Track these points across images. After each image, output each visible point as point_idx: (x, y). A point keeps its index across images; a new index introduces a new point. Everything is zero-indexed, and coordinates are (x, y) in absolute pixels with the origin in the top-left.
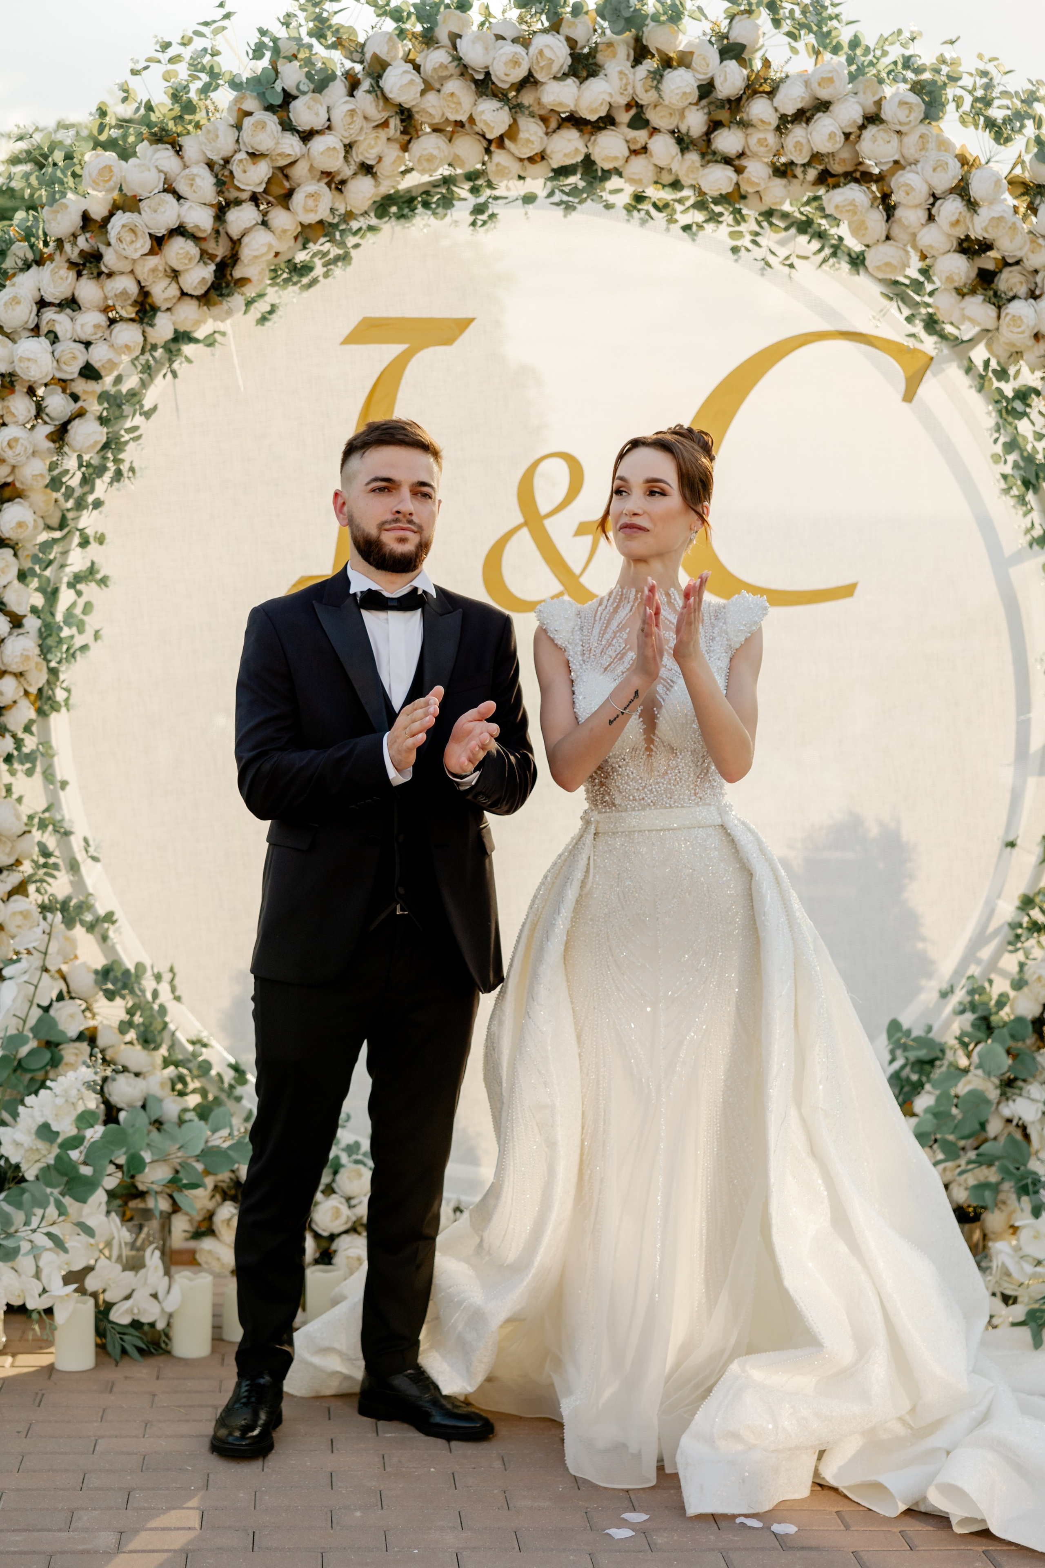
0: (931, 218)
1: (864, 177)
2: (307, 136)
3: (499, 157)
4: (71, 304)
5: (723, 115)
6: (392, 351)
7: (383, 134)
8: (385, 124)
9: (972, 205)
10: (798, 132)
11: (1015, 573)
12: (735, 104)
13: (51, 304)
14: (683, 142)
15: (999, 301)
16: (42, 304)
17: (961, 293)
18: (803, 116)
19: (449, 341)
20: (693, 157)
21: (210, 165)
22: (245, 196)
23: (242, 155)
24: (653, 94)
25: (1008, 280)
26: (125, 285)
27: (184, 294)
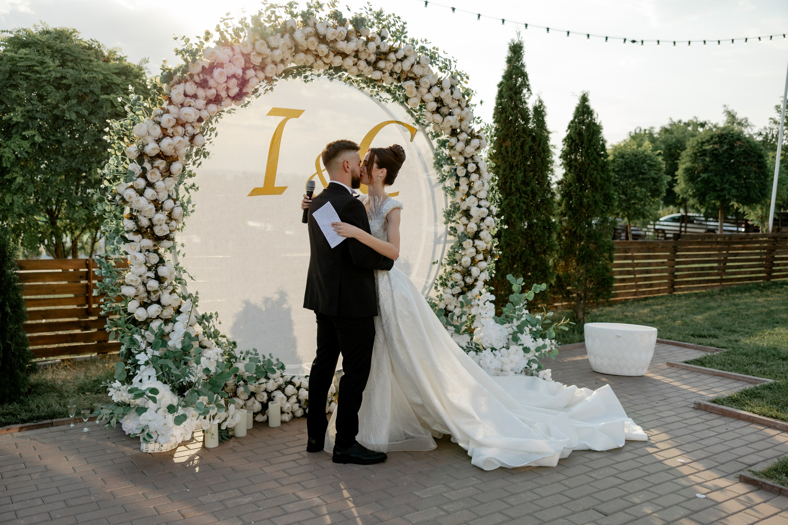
0: (429, 91)
1: (413, 79)
2: (272, 49)
3: (320, 62)
4: (195, 96)
5: (383, 57)
6: (281, 119)
7: (290, 51)
8: (291, 48)
9: (442, 89)
10: (399, 64)
11: (436, 189)
12: (386, 54)
13: (189, 96)
14: (368, 63)
15: (444, 116)
16: (186, 95)
17: (433, 112)
18: (401, 60)
19: (298, 117)
20: (371, 68)
21: (243, 54)
22: (252, 66)
23: (254, 53)
24: (364, 48)
25: (444, 110)
26: (213, 92)
27: (229, 96)
